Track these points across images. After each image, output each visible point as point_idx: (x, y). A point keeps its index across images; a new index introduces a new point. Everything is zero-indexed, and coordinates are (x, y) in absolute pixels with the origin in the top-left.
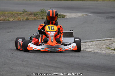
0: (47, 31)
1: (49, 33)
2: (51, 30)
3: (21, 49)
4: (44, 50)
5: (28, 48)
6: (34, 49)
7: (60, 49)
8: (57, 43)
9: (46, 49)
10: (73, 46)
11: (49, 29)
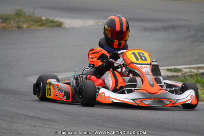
0: (132, 63)
1: (139, 66)
2: (140, 61)
3: (70, 101)
4: (138, 102)
5: (98, 99)
6: (115, 101)
7: (171, 102)
8: (161, 88)
9: (142, 102)
10: (192, 96)
11: (137, 59)
